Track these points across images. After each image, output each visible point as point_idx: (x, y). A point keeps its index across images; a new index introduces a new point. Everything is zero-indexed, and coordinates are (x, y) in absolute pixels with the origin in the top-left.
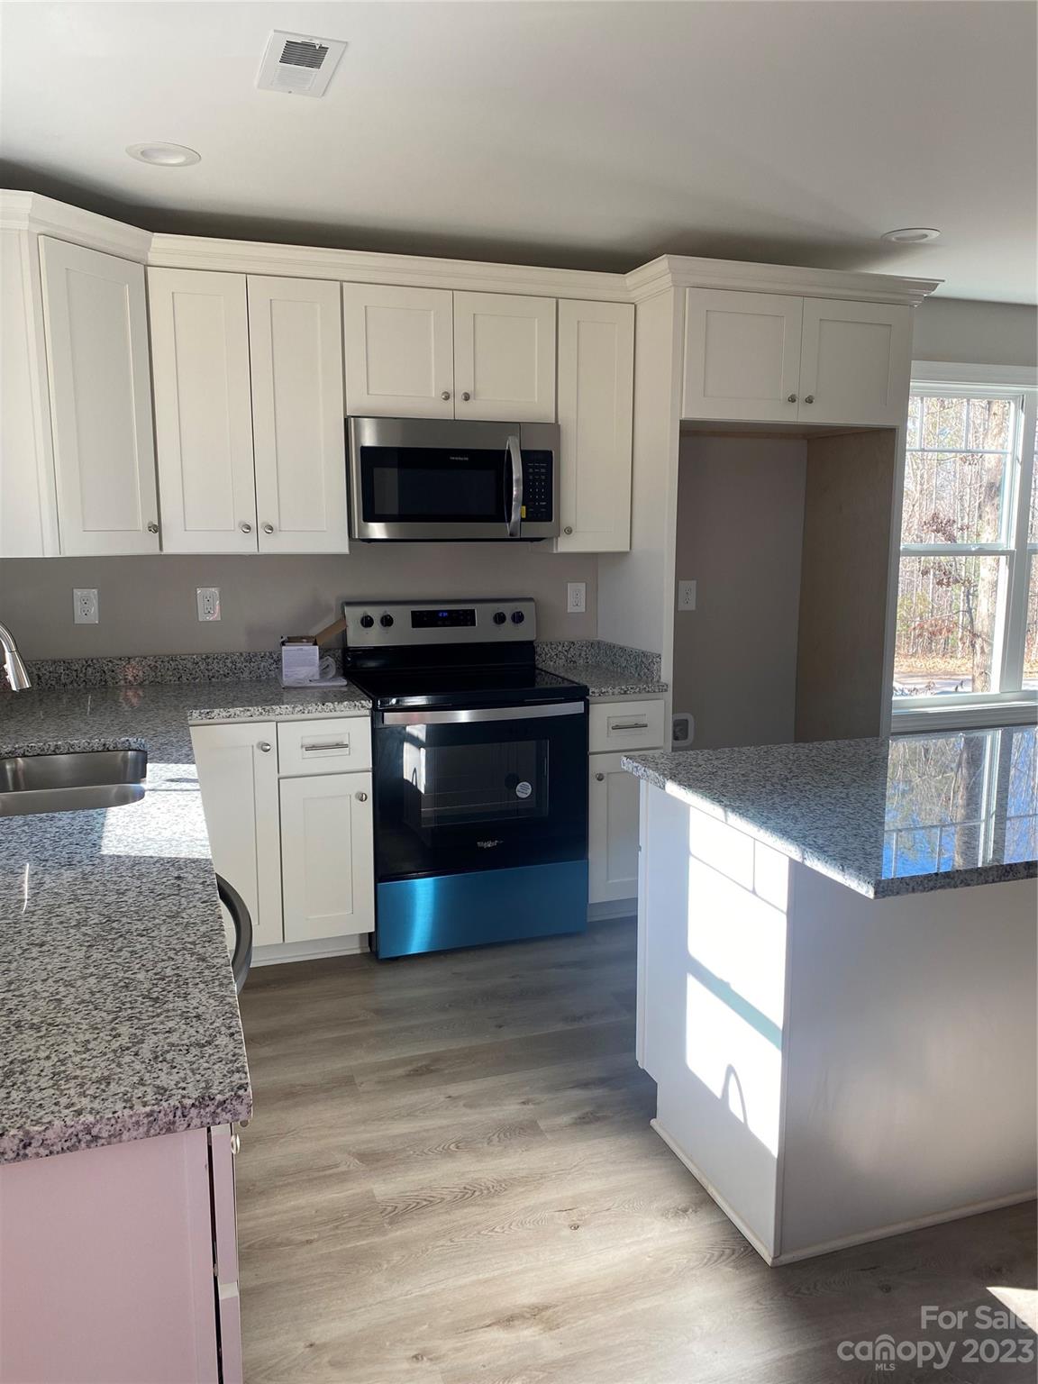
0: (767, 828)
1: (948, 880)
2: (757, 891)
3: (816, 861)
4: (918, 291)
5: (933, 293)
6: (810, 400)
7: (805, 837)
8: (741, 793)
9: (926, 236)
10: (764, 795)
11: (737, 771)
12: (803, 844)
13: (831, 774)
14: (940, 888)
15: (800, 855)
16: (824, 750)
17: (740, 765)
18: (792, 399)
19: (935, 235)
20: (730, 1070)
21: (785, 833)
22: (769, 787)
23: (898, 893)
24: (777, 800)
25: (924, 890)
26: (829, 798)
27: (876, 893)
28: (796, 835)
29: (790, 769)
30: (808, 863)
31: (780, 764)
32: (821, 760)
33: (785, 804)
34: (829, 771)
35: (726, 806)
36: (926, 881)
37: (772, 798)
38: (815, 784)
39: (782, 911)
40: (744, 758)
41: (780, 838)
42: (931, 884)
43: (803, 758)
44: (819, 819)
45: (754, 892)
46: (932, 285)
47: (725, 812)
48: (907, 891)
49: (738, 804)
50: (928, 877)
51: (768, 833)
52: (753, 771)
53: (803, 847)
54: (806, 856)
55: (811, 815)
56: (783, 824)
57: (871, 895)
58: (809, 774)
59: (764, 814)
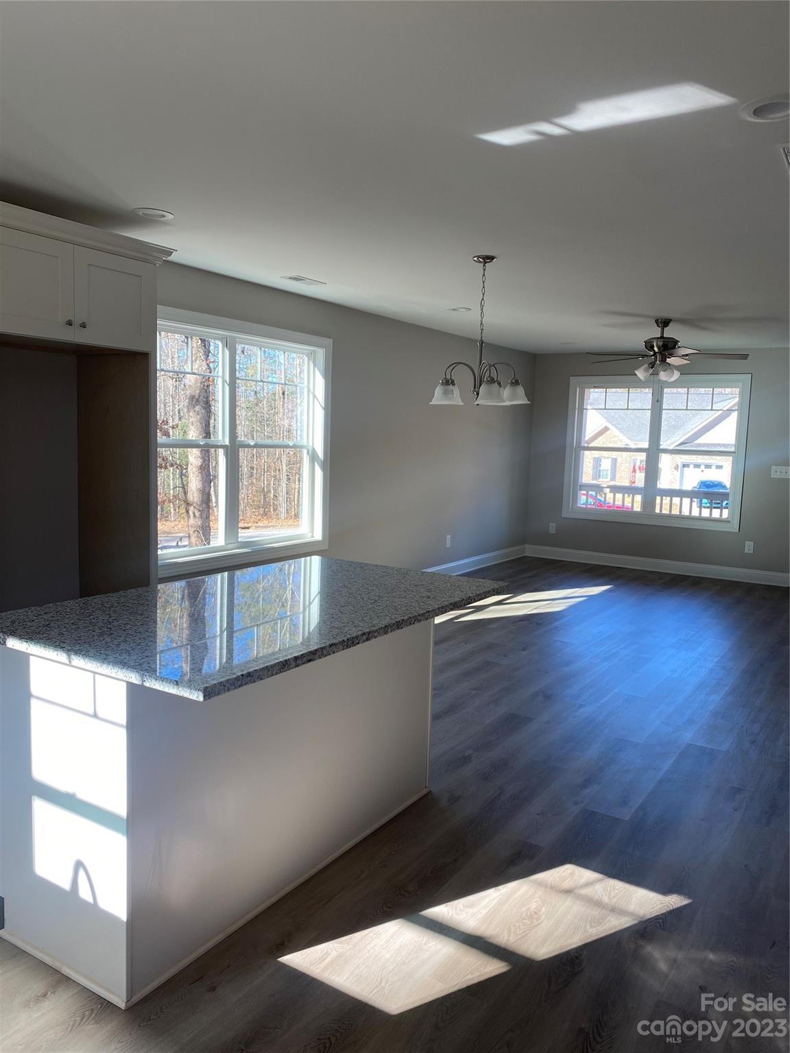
0: (109, 663)
1: (249, 678)
2: (100, 714)
3: (153, 681)
4: (159, 255)
5: (169, 258)
6: (83, 326)
7: (140, 665)
8: (77, 638)
9: (164, 216)
10: (96, 637)
11: (67, 621)
12: (142, 670)
13: (142, 615)
14: (245, 684)
15: (140, 678)
16: (129, 597)
17: (68, 616)
18: (70, 323)
19: (171, 217)
20: (79, 865)
21: (124, 664)
22: (98, 631)
23: (219, 694)
24: (108, 640)
25: (235, 688)
26: (147, 633)
27: (204, 697)
28: (133, 664)
29: (109, 614)
30: (147, 684)
31: (99, 612)
32: (130, 605)
33: (116, 642)
34: (140, 612)
35: (69, 650)
36: (236, 682)
37: (104, 639)
38: (133, 624)
39: (121, 726)
40: (68, 610)
41: (121, 668)
42: (239, 683)
43: (116, 604)
44: (146, 650)
45: (95, 716)
46: (169, 252)
47: (69, 656)
48: (225, 691)
49: (78, 648)
50: (237, 678)
51: (111, 667)
52: (80, 620)
53: (142, 672)
54: (145, 679)
55: (139, 647)
56: (120, 657)
57: (201, 699)
58: (125, 617)
59: (102, 652)
